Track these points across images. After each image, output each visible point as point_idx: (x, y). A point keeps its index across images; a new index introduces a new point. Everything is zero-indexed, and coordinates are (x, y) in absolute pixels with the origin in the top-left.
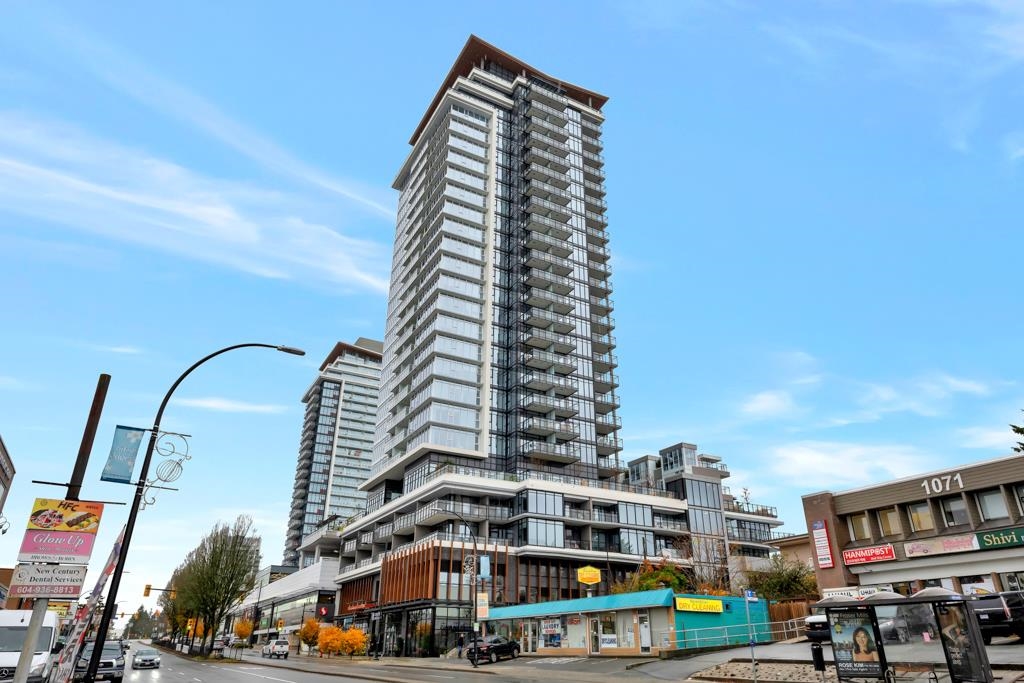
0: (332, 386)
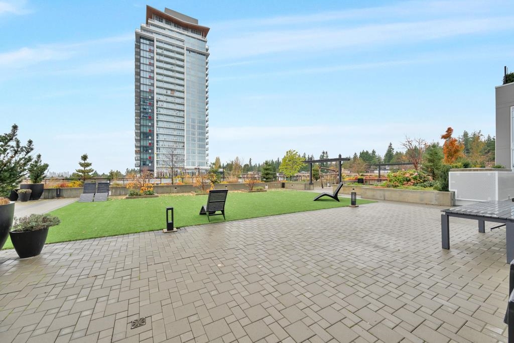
0: (148, 42)
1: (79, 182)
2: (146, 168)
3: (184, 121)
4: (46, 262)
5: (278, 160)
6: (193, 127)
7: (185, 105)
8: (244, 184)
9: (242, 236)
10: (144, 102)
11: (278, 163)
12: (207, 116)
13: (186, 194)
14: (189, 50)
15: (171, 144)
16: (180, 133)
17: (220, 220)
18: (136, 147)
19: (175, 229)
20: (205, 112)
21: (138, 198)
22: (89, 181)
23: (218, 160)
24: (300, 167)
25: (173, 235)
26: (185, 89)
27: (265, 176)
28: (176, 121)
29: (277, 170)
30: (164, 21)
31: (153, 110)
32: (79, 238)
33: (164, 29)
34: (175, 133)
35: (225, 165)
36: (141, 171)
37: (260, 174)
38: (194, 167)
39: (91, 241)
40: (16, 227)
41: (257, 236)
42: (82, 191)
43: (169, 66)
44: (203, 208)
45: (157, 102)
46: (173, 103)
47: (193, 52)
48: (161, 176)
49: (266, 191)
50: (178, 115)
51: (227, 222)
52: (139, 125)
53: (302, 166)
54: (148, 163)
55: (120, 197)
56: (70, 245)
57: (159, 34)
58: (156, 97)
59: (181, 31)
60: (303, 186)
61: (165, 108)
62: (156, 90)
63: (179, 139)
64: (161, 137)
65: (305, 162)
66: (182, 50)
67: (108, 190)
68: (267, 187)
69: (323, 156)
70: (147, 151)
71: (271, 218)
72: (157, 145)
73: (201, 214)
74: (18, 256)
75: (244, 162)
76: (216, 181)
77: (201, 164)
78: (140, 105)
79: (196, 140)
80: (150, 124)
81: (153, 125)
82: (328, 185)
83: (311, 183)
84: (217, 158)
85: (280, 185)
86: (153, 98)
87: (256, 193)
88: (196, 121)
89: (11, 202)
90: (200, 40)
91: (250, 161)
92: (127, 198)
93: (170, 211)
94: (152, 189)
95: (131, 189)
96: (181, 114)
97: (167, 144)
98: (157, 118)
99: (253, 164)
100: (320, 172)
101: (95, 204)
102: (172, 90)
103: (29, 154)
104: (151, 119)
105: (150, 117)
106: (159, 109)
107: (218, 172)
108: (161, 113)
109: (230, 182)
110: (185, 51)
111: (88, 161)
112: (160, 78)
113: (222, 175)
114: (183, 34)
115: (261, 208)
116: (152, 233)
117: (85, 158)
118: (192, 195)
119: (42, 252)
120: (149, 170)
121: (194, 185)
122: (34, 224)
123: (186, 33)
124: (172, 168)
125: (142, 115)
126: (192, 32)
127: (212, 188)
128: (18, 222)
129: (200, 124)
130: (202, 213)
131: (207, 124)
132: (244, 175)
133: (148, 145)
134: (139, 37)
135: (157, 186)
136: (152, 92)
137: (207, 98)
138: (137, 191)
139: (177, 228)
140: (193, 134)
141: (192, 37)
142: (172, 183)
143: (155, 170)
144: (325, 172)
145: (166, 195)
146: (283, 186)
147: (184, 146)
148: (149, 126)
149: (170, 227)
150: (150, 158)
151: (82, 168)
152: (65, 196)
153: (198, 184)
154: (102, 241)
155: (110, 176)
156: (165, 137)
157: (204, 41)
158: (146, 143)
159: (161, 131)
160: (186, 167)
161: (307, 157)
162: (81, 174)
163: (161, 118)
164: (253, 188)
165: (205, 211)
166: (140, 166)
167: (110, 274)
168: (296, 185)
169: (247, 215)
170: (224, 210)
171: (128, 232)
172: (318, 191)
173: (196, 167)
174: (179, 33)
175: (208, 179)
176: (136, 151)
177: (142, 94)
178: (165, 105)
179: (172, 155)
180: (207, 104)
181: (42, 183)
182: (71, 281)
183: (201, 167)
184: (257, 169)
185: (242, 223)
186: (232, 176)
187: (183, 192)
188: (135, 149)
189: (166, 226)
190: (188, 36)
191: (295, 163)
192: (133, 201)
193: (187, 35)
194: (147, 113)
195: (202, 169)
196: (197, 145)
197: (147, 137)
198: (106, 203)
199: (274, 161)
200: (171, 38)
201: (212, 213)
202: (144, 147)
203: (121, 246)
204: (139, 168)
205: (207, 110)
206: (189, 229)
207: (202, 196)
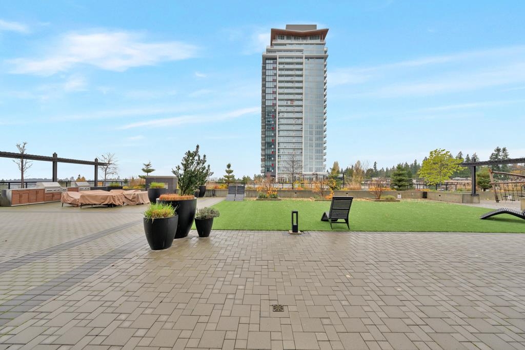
0: (272, 61)
1: (225, 185)
2: (269, 174)
3: (302, 128)
4: (213, 243)
5: (416, 163)
6: (311, 133)
7: (303, 113)
8: (369, 192)
9: (371, 250)
10: (268, 115)
11: (415, 167)
12: (325, 119)
13: (305, 199)
14: (307, 58)
15: (291, 151)
16: (299, 140)
17: (344, 229)
18: (262, 155)
19: (299, 232)
20: (323, 117)
21: (265, 200)
22: (231, 185)
23: (336, 164)
24: (453, 171)
25: (298, 237)
26: (303, 97)
27: (397, 183)
28: (295, 129)
29: (413, 176)
30: (285, 37)
31: (275, 122)
32: (229, 228)
33: (285, 45)
34: (294, 140)
35: (344, 170)
36: (265, 176)
37: (389, 181)
38: (311, 173)
39: (237, 232)
40: (197, 215)
41: (392, 253)
42: (228, 192)
43: (289, 79)
44: (325, 214)
45: (279, 113)
46: (292, 112)
47: (312, 58)
48: (282, 181)
49: (399, 201)
50: (297, 123)
51: (352, 232)
52: (264, 136)
53: (457, 170)
54: (271, 169)
55: (252, 199)
56: (224, 233)
57: (281, 51)
58: (278, 109)
59: (300, 41)
60: (460, 198)
61: (285, 118)
62: (278, 103)
63: (297, 146)
64: (282, 146)
65: (463, 164)
66: (301, 59)
67: (244, 192)
68: (399, 196)
69: (497, 155)
70: (270, 158)
71: (410, 234)
72: (279, 153)
73: (322, 220)
74: (198, 235)
75: (366, 166)
76: (336, 188)
77: (318, 169)
78: (265, 118)
79: (314, 145)
80: (273, 135)
81: (275, 135)
82: (510, 197)
83: (474, 194)
84: (335, 163)
85: (419, 194)
86: (275, 111)
87: (385, 203)
88: (314, 127)
89: (196, 198)
90: (318, 44)
91: (375, 165)
92: (257, 200)
93: (295, 214)
94: (276, 192)
95: (260, 192)
96: (299, 121)
97: (286, 152)
98: (279, 128)
99: (379, 169)
100: (491, 179)
101: (236, 203)
102: (291, 100)
103: (204, 165)
104: (274, 129)
105: (273, 128)
106: (280, 120)
107: (338, 177)
108: (282, 123)
109: (351, 189)
110: (304, 60)
111: (231, 168)
112: (281, 91)
113: (342, 181)
114: (302, 44)
115: (393, 221)
116: (280, 233)
117: (229, 166)
118: (311, 200)
119: (210, 235)
120: (271, 176)
121: (313, 191)
122: (207, 214)
123: (305, 42)
124: (293, 174)
125: (267, 127)
126: (310, 39)
127: (331, 195)
128: (198, 212)
129: (317, 128)
130: (324, 219)
131: (324, 128)
132: (367, 181)
133: (271, 153)
134: (265, 59)
135: (280, 191)
136: (274, 105)
137: (325, 101)
138: (264, 194)
139: (301, 231)
140: (311, 140)
141: (310, 44)
142: (293, 188)
143: (277, 176)
144: (503, 179)
145: (287, 199)
146: (425, 196)
147: (302, 153)
148: (272, 136)
149: (295, 229)
150: (273, 164)
151: (227, 174)
152: (217, 195)
153: (317, 190)
154: (245, 233)
155: (243, 180)
156: (285, 145)
157: (323, 44)
158: (269, 152)
159: (282, 140)
160: (304, 173)
161: (464, 157)
162: (226, 178)
163: (282, 127)
164: (381, 197)
165: (327, 218)
166: (264, 172)
167: (253, 260)
168: (446, 196)
169: (375, 227)
170: (348, 219)
171: (261, 229)
172: (488, 205)
173: (314, 172)
174: (299, 44)
175: (327, 185)
176: (262, 159)
177: (267, 108)
178: (286, 115)
179: (293, 162)
180: (325, 108)
181: (205, 185)
182: (229, 260)
183: (318, 173)
184: (384, 175)
185: (370, 236)
186: (353, 183)
187: (302, 197)
188: (261, 157)
189: (291, 228)
190: (307, 44)
191: (445, 166)
192: (261, 202)
193: (305, 44)
194: (270, 125)
195: (320, 175)
196: (314, 151)
197: (271, 146)
198: (243, 203)
199: (409, 164)
200: (291, 51)
201: (334, 221)
202: (268, 155)
203: (258, 240)
204: (263, 174)
205: (325, 113)
206: (313, 234)
207: (321, 202)
